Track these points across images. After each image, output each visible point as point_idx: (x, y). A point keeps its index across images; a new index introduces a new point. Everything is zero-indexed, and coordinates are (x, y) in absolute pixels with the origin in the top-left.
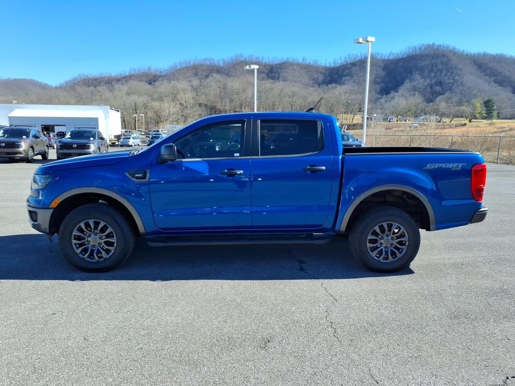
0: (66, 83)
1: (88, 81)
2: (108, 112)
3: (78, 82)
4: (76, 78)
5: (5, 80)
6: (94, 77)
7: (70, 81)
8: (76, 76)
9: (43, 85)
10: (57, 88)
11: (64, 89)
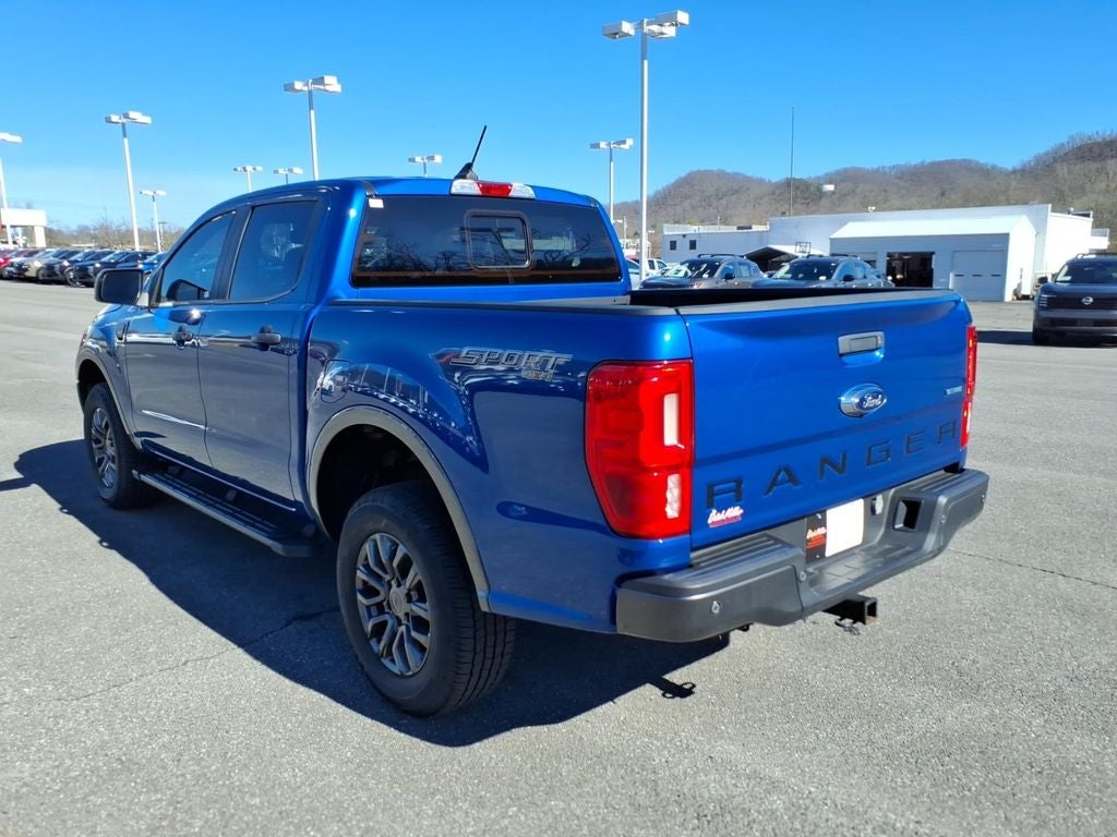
0: (1038, 159)
1: (1090, 150)
2: (1045, 220)
3: (1066, 154)
4: (1063, 145)
5: (915, 165)
6: (1108, 139)
7: (1046, 154)
8: (1064, 140)
9: (988, 170)
10: (1014, 172)
11: (1031, 172)
